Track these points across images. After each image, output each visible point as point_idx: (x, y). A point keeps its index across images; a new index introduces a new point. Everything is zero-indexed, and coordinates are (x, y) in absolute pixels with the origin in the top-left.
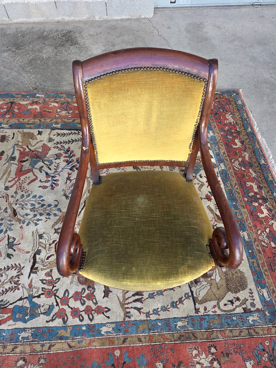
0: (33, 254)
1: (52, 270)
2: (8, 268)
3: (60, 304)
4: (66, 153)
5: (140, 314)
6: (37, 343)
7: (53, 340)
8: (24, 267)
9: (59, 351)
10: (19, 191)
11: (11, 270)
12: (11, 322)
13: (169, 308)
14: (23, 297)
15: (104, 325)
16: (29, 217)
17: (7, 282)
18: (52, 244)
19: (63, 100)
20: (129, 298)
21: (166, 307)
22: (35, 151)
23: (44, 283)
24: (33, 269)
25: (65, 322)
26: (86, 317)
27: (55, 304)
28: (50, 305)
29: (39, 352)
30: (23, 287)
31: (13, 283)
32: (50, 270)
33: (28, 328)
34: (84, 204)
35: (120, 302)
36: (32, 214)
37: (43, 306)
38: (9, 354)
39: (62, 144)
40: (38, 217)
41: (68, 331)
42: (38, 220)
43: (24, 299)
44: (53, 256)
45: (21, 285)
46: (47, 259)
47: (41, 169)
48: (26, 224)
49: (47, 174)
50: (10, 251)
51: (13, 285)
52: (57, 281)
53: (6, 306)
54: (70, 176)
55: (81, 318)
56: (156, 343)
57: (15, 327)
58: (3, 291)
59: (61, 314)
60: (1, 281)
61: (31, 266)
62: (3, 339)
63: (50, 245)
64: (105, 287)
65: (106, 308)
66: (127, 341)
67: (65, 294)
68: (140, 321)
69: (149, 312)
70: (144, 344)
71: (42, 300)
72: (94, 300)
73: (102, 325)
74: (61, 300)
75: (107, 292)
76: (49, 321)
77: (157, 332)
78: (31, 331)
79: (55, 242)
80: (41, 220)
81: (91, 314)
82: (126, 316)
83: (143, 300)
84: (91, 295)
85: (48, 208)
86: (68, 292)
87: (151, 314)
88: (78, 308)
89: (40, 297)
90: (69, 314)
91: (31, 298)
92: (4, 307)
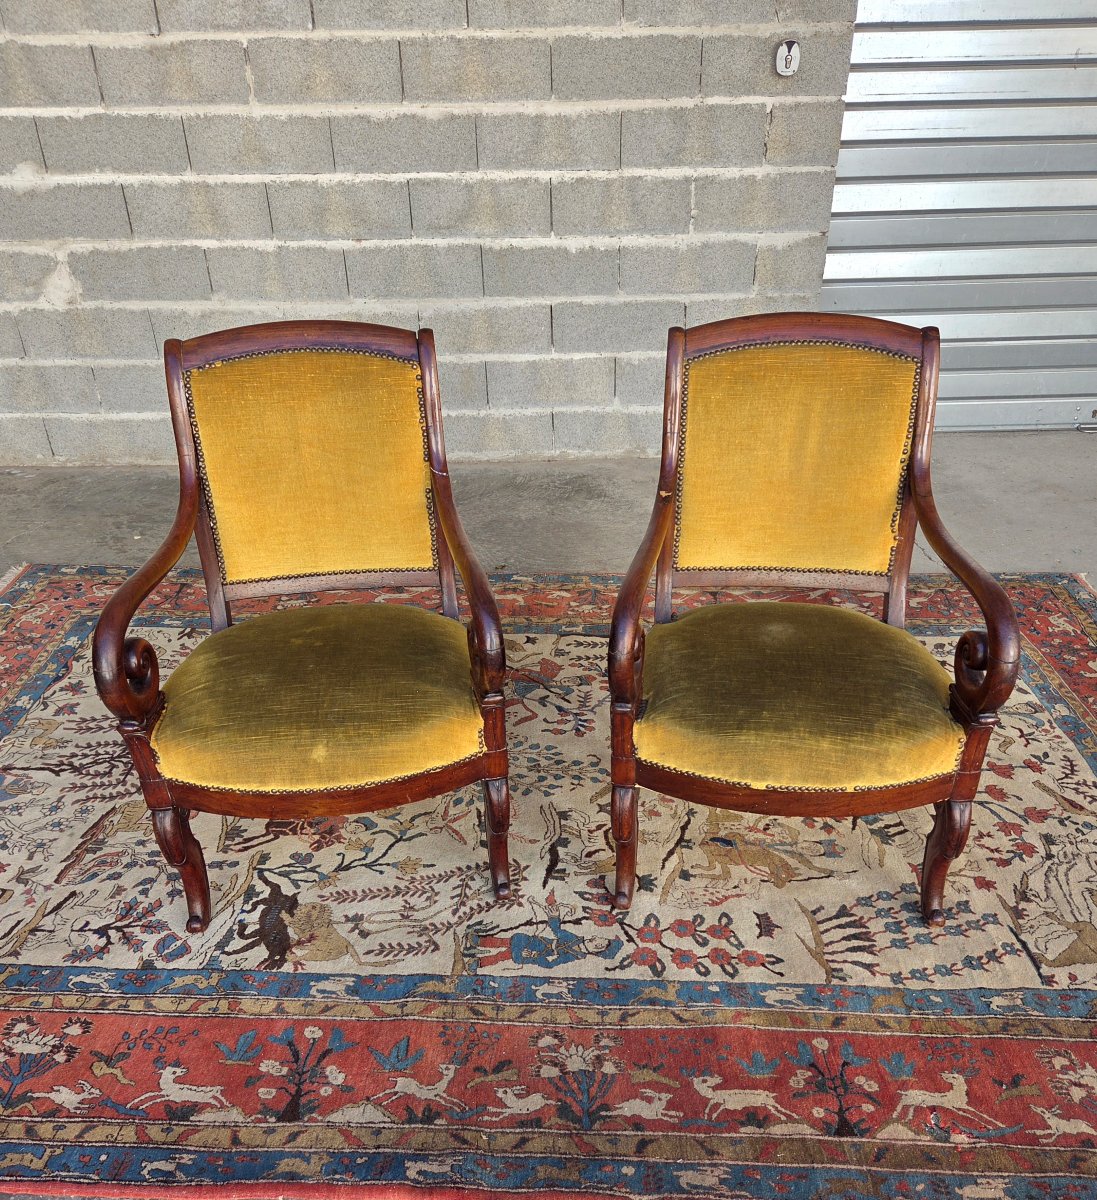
0: (549, 845)
1: (604, 875)
2: (488, 868)
3: (638, 940)
4: (604, 674)
5: (874, 976)
6: (585, 1007)
7: (632, 1005)
8: (528, 867)
9: (651, 1027)
12: (510, 963)
13: (959, 970)
14: (534, 921)
15: (772, 987)
16: (527, 780)
17: (487, 891)
18: (595, 830)
19: (581, 585)
20: (831, 943)
21: (949, 966)
22: (523, 669)
23: (587, 899)
24: (551, 871)
25: (658, 973)
26: (715, 969)
27: (624, 938)
28: (609, 941)
29: (595, 1025)
30: (530, 903)
32: (600, 877)
33: (559, 979)
35: (810, 950)
36: (534, 776)
37: (590, 940)
38: (513, 1021)
39: (591, 661)
40: (550, 781)
41: (669, 991)
42: (551, 787)
43: (537, 923)
44: (602, 852)
45: (526, 898)
46: (587, 856)
47: (543, 701)
48: (519, 791)
49: (560, 709)
53: (491, 933)
55: (703, 970)
56: (934, 1035)
57: (520, 973)
58: (479, 905)
59: (639, 957)
60: (470, 888)
61: (546, 866)
62: (494, 994)
63: (590, 832)
64: (758, 917)
65: (768, 956)
66: (844, 1024)
67: (647, 921)
68: (877, 989)
69: (900, 973)
70: (898, 1034)
71: (587, 929)
72: (732, 939)
73: (766, 987)
74: (639, 931)
75: (766, 926)
76: (614, 969)
77: (934, 1014)
78: (565, 984)
79: (604, 829)
80: (558, 787)
81: (729, 964)
82: (833, 977)
83: (874, 949)
84: (723, 930)
85: (574, 768)
86: (656, 918)
87: (906, 978)
88: (690, 951)
89: (581, 924)
90: (667, 960)
91: (555, 923)
92: (489, 935)
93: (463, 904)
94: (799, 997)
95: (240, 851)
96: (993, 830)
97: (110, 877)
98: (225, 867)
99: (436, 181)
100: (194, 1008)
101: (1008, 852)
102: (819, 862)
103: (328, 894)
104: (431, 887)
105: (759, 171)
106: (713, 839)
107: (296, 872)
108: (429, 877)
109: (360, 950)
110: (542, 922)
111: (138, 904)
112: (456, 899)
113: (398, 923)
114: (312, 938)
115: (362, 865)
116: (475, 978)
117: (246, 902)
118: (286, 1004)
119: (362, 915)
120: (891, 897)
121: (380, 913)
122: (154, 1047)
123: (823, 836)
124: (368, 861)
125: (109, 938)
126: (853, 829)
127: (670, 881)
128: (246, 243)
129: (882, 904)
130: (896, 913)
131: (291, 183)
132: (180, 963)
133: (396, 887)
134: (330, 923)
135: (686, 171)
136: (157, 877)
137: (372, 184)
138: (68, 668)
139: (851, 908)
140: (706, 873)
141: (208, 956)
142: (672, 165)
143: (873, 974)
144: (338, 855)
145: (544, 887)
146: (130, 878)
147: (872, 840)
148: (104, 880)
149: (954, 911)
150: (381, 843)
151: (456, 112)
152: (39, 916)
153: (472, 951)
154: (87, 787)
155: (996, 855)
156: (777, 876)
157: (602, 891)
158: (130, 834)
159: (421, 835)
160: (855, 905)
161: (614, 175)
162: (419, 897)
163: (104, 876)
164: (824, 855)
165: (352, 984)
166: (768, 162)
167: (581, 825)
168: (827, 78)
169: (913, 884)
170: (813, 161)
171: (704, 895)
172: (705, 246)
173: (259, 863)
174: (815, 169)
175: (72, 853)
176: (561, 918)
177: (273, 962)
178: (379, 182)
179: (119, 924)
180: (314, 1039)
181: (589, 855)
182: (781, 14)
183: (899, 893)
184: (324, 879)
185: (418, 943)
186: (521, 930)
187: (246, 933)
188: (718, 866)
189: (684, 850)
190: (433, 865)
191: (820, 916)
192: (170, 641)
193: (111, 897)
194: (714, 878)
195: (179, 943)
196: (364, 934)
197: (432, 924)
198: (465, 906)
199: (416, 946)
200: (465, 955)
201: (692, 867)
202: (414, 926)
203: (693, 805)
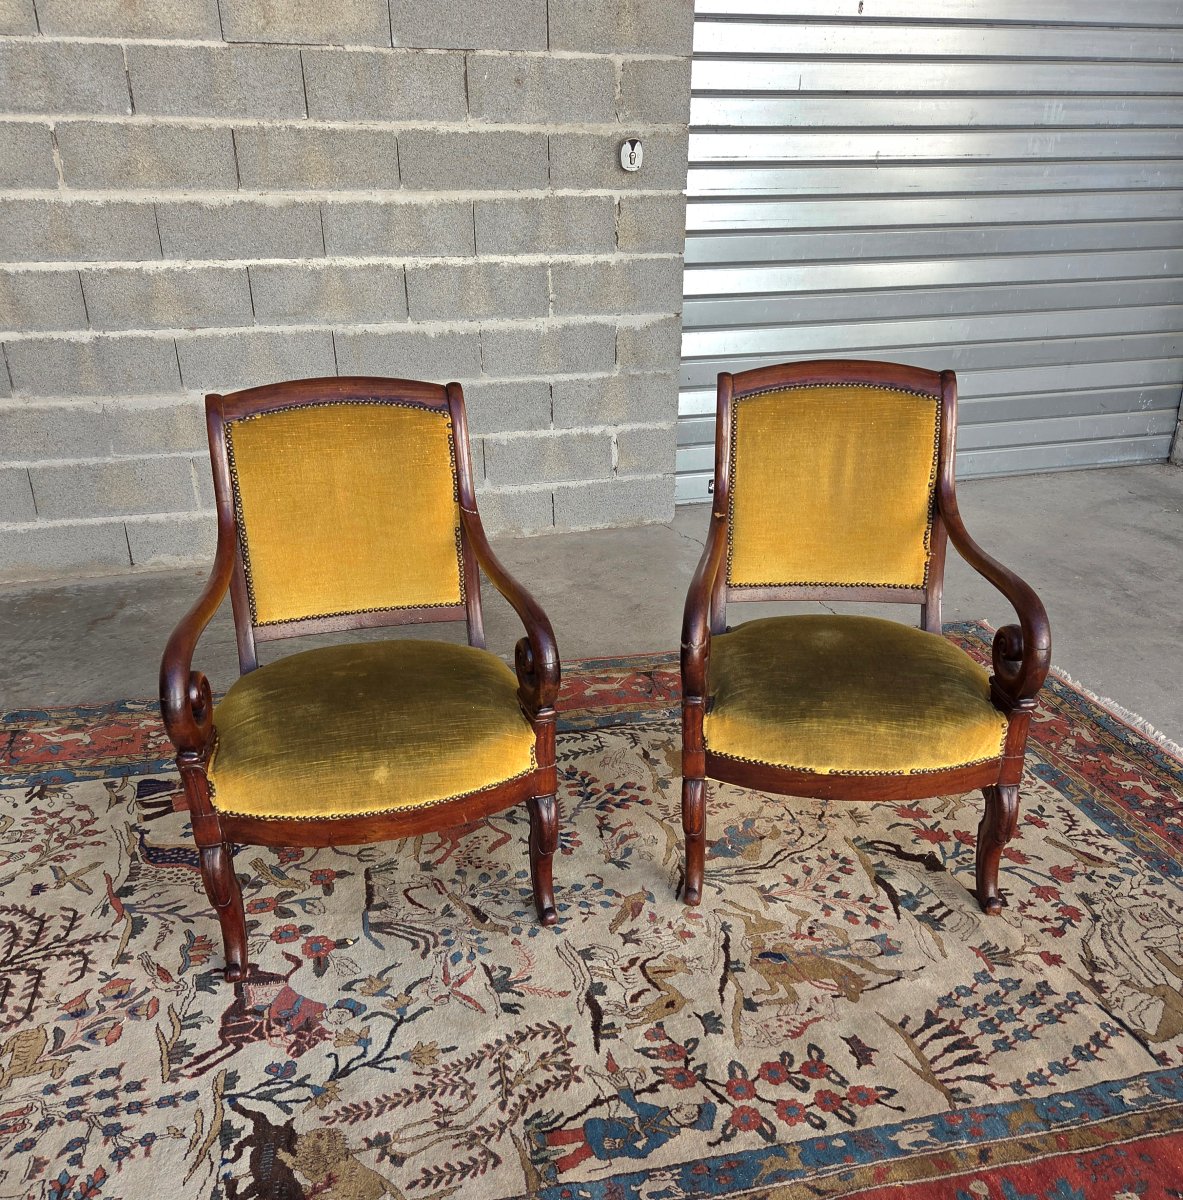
0: (583, 994)
1: (661, 1023)
2: (522, 1038)
3: (730, 1099)
4: (568, 779)
5: (996, 1089)
7: (757, 1186)
8: (568, 1029)
10: (469, 869)
11: (531, 1039)
12: (593, 1162)
13: (1073, 1065)
14: (602, 1098)
15: (899, 1128)
16: (528, 918)
17: (533, 1069)
18: (628, 968)
20: (935, 1059)
21: (1062, 1062)
23: (652, 1057)
24: (600, 1030)
25: (770, 1137)
26: (828, 1116)
27: (714, 1100)
28: (699, 1106)
30: (589, 1074)
31: (552, 1067)
32: (657, 1025)
33: (659, 1170)
35: (918, 1072)
37: (677, 1110)
41: (791, 1157)
42: (560, 921)
43: (607, 1101)
44: (646, 993)
45: (581, 1069)
46: (631, 1002)
47: (511, 819)
48: (525, 933)
50: (508, 998)
51: (559, 1074)
52: (690, 1046)
53: (557, 1125)
54: (605, 822)
55: (817, 1122)
56: (1086, 1150)
57: (612, 1172)
58: (528, 1090)
59: (746, 1120)
60: (511, 1070)
61: (589, 1024)
63: (624, 969)
64: (848, 1043)
65: (878, 1089)
66: (992, 1157)
67: (732, 1073)
68: (1004, 1105)
69: (1019, 1081)
70: (1050, 1155)
71: (667, 1096)
72: (833, 1076)
73: (893, 1129)
74: (728, 1086)
75: (862, 1054)
76: (718, 1142)
77: (1073, 1123)
78: (669, 1175)
79: (639, 963)
80: (567, 919)
81: (842, 1107)
82: (955, 1100)
83: (981, 1057)
84: (817, 1066)
85: (577, 893)
86: (741, 1067)
87: (1028, 1086)
88: (793, 1100)
89: (658, 1090)
90: (773, 1117)
91: (627, 1095)
92: (555, 1129)
93: (509, 1093)
94: (932, 1133)
95: (194, 1075)
96: (1032, 897)
97: (20, 1148)
98: (182, 1103)
99: (280, 267)
101: (1056, 919)
102: (882, 963)
103: (332, 1114)
104: (461, 1078)
105: (612, 258)
106: (764, 955)
107: (280, 1091)
108: (455, 1066)
109: (401, 1184)
110: (611, 1098)
111: (72, 1179)
112: (498, 1089)
113: (436, 1136)
114: (331, 1180)
115: (364, 1065)
116: (559, 1189)
117: (225, 1147)
119: (387, 1133)
120: (970, 992)
121: (409, 1126)
123: (872, 932)
124: (370, 1057)
126: (899, 918)
127: (738, 1016)
128: (55, 335)
129: (965, 1002)
130: (983, 1009)
131: (110, 271)
133: (417, 1086)
134: (348, 1154)
135: (542, 258)
136: (88, 1134)
137: (207, 271)
139: (937, 1012)
140: (770, 997)
142: (528, 252)
143: (994, 1087)
144: (329, 1056)
145: (598, 1050)
146: (49, 1144)
147: (923, 928)
148: (11, 1154)
149: (1038, 995)
150: (379, 1030)
151: (299, 199)
153: (543, 1154)
155: (1047, 925)
156: (847, 989)
157: (666, 1043)
158: (32, 1080)
159: (425, 1010)
160: (940, 1008)
161: (470, 261)
162: (452, 1094)
163: (10, 1148)
164: (882, 953)
166: (621, 249)
167: (610, 962)
168: (668, 174)
169: (984, 971)
170: (662, 249)
171: (780, 1026)
172: (566, 328)
173: (227, 1087)
174: (665, 256)
176: (632, 1087)
178: (214, 269)
181: (634, 999)
182: (621, 115)
183: (976, 985)
184: (320, 1095)
185: (470, 1159)
186: (592, 1113)
187: (238, 1192)
188: (781, 987)
189: (736, 973)
190: (454, 1048)
191: (911, 1028)
192: (15, 806)
193: (30, 1177)
194: (781, 1002)
196: (398, 1160)
197: (480, 1128)
198: (512, 1095)
199: (471, 1163)
200: (535, 1162)
201: (754, 994)
202: (458, 1136)
203: (724, 919)
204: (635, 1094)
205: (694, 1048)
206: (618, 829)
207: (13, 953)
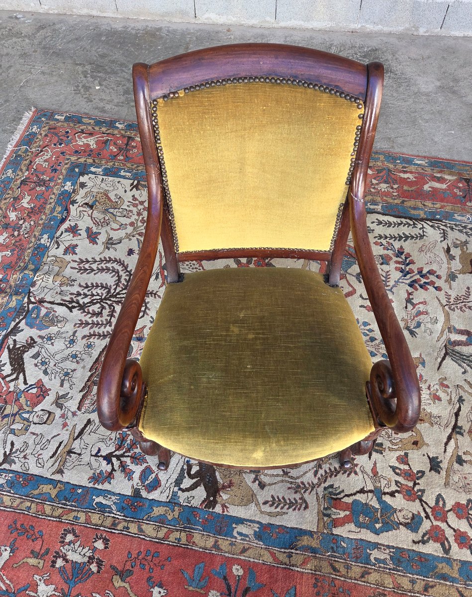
1: (408, 453)
3: (432, 517)
4: (397, 256)
6: (402, 574)
7: (431, 578)
12: (352, 526)
14: (365, 489)
19: (379, 164)
23: (397, 474)
24: (374, 445)
25: (446, 551)
27: (423, 515)
29: (409, 592)
30: (362, 471)
32: (405, 453)
34: (444, 350)
37: (400, 510)
38: (358, 580)
39: (388, 240)
41: (454, 568)
43: (367, 492)
45: (359, 466)
47: (359, 276)
52: (419, 475)
53: (339, 496)
54: (411, 297)
57: (359, 536)
58: (330, 469)
59: (436, 535)
62: (344, 554)
67: (438, 502)
71: (398, 502)
74: (433, 510)
76: (418, 542)
78: (388, 551)
86: (444, 500)
88: (466, 533)
89: (395, 496)
90: (452, 539)
92: (337, 498)
100: (166, 537)
110: (371, 491)
113: (281, 478)
114: (231, 485)
116: (332, 537)
118: (220, 542)
122: (146, 567)
125: (113, 465)
127: (451, 464)
132: (155, 495)
134: (241, 472)
138: (68, 210)
141: (172, 491)
145: (370, 458)
152: (71, 440)
153: (329, 512)
154: (89, 324)
157: (407, 467)
165: (257, 530)
175: (86, 384)
177: (210, 502)
179: (117, 453)
180: (239, 576)
185: (295, 499)
187: (192, 473)
189: (458, 435)
192: (125, 191)
195: (153, 476)
196: (262, 486)
197: (302, 483)
198: (321, 468)
199: (294, 502)
200: (325, 515)
201: (464, 453)
202: (291, 483)
203: (462, 393)
204: (382, 494)
205: (421, 477)
206: (417, 304)
207: (117, 291)
